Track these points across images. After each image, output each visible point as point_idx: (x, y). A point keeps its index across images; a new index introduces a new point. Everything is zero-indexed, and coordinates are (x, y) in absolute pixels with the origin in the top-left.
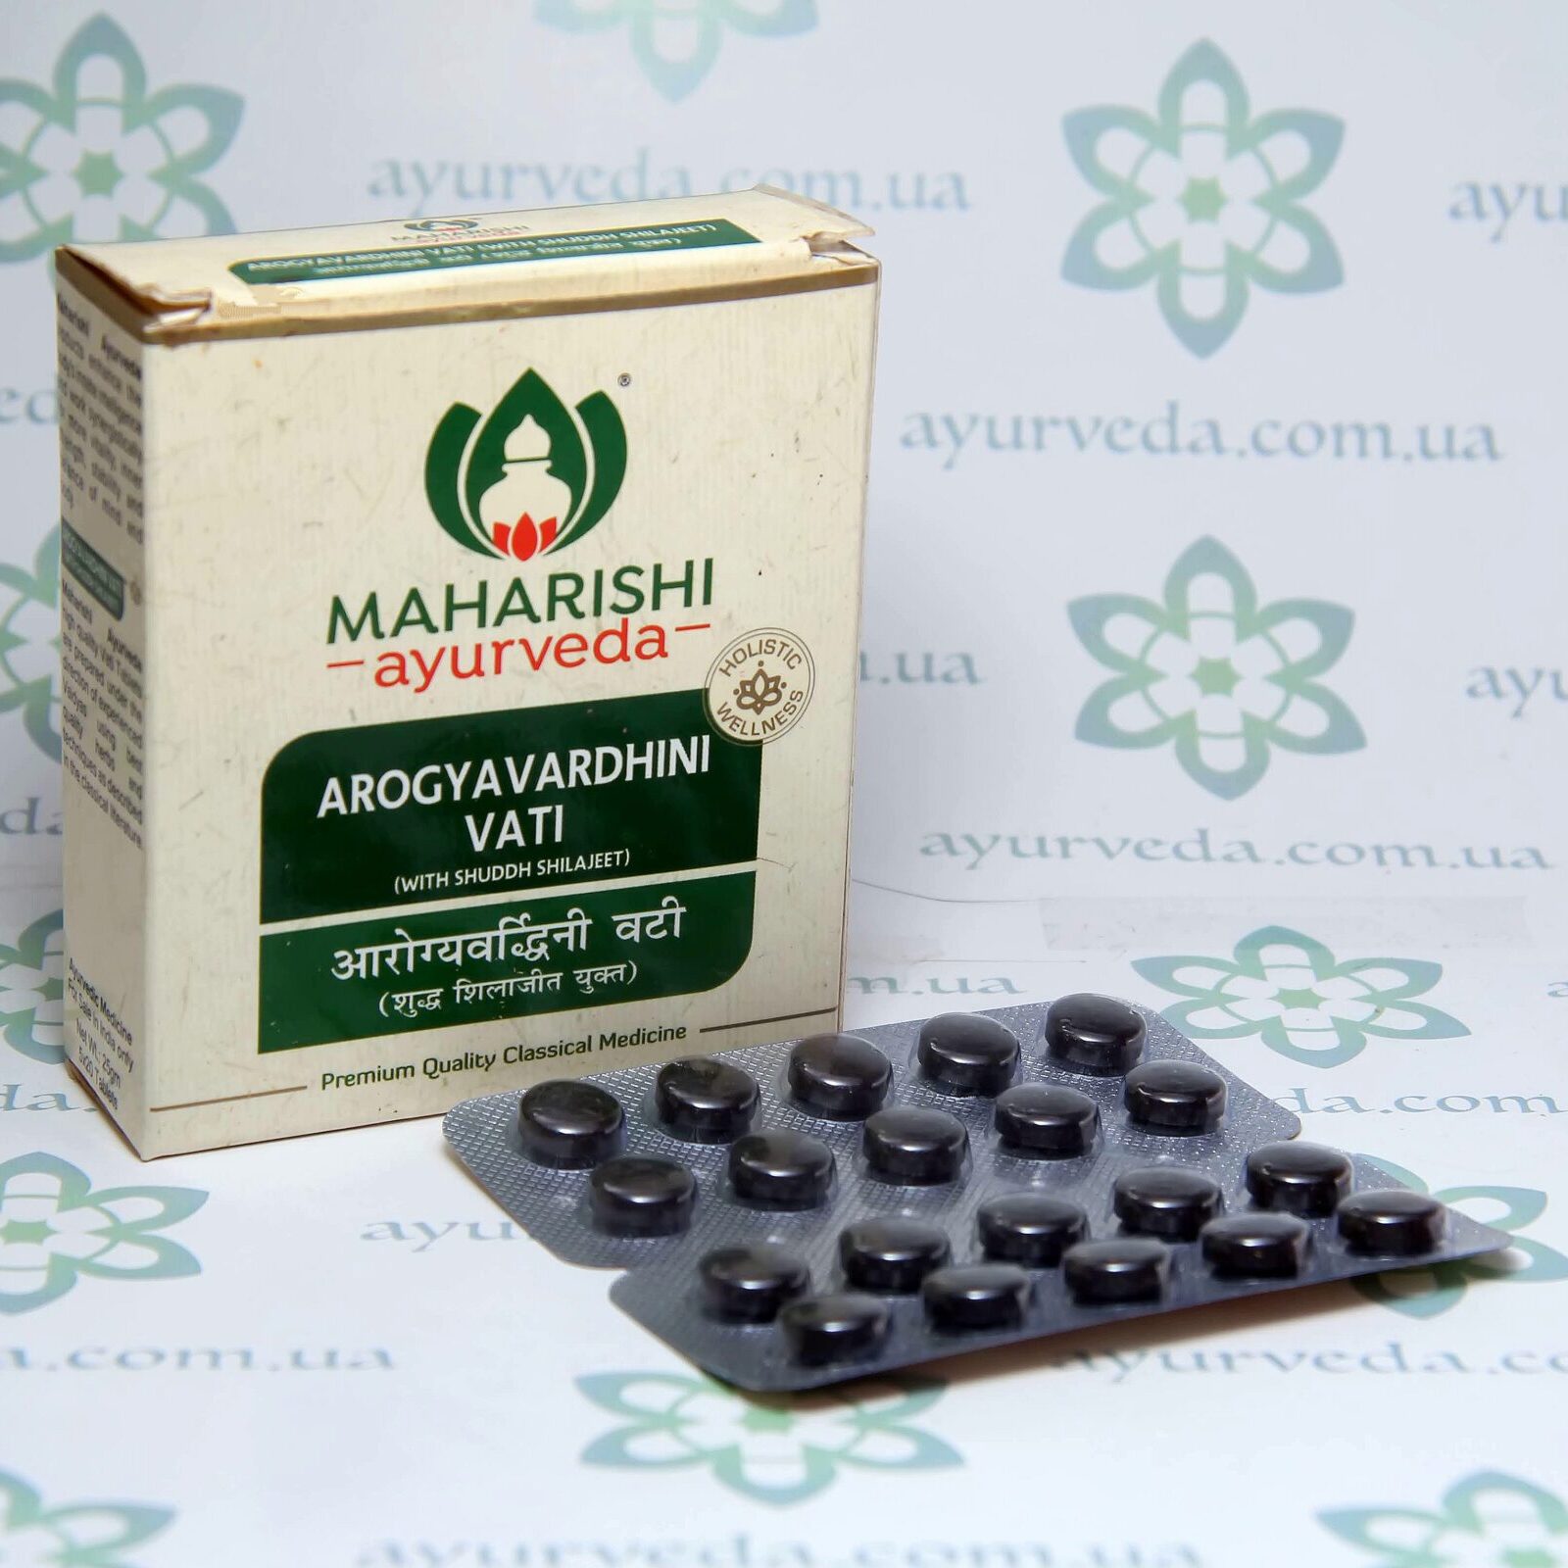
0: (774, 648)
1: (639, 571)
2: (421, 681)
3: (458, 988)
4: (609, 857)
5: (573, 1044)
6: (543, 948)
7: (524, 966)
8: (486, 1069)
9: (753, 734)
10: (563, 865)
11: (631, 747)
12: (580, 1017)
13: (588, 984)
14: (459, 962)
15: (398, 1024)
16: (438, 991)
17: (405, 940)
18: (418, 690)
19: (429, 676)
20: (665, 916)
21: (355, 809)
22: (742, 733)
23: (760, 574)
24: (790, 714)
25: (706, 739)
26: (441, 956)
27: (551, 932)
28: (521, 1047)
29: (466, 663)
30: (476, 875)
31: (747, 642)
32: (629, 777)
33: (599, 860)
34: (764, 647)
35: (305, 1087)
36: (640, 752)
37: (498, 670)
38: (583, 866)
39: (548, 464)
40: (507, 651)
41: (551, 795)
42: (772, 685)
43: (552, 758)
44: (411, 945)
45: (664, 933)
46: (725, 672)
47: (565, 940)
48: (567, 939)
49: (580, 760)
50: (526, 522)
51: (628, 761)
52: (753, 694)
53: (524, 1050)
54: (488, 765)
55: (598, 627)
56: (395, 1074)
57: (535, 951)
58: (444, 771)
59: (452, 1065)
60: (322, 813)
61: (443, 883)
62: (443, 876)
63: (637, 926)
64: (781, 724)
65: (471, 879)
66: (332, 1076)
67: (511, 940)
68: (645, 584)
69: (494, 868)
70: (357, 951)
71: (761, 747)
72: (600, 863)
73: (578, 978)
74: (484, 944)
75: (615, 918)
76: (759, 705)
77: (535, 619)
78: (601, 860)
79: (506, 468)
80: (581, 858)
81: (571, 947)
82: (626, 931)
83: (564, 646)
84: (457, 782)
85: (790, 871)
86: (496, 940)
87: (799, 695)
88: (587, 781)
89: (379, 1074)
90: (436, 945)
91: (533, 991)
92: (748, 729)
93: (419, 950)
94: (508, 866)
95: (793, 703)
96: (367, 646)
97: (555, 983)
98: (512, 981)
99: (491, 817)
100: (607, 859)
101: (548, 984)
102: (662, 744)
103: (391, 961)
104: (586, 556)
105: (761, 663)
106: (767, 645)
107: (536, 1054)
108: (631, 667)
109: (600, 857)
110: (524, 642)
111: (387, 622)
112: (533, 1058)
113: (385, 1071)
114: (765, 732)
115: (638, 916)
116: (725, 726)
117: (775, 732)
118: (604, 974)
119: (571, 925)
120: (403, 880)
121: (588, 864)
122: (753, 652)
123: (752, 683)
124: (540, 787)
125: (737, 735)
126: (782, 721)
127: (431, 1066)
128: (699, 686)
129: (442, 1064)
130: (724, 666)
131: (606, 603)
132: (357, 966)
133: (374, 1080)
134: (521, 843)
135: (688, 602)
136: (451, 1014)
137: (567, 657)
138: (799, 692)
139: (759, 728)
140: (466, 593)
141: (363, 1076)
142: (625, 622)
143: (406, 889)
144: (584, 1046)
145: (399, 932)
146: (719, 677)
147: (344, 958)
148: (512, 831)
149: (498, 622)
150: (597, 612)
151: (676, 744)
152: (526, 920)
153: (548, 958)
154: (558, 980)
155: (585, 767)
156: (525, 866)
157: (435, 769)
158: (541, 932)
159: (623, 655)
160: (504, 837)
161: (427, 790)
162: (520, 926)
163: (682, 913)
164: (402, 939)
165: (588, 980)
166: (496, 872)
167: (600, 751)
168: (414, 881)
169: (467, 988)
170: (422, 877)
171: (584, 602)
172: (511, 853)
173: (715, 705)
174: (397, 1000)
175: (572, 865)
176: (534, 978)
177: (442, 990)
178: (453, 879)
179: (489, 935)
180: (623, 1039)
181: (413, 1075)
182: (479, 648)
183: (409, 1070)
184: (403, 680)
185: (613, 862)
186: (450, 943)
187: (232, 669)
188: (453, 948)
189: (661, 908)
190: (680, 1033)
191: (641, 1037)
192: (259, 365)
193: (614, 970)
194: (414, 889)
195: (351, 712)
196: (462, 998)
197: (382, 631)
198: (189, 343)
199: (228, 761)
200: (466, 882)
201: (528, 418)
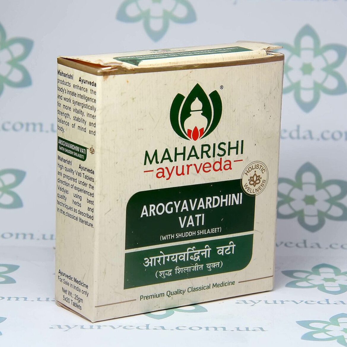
0: (258, 167)
1: (224, 144)
2: (168, 176)
3: (176, 269)
5: (205, 287)
6: (198, 257)
7: (193, 263)
8: (183, 294)
9: (253, 193)
10: (204, 232)
11: (222, 196)
12: (207, 278)
14: (176, 262)
15: (160, 280)
16: (171, 270)
17: (163, 255)
18: (167, 179)
19: (170, 175)
20: (230, 247)
21: (150, 215)
22: (250, 192)
23: (255, 145)
24: (262, 187)
25: (241, 194)
26: (172, 260)
27: (201, 252)
29: (180, 172)
30: (181, 235)
31: (252, 165)
32: (221, 205)
33: (214, 230)
34: (256, 167)
35: (136, 300)
36: (224, 198)
37: (188, 173)
38: (209, 232)
39: (202, 112)
40: (190, 167)
41: (201, 211)
42: (258, 178)
43: (201, 200)
44: (164, 256)
45: (230, 253)
46: (246, 174)
47: (204, 255)
48: (205, 254)
49: (209, 200)
50: (196, 128)
51: (221, 201)
52: (253, 181)
53: (193, 288)
54: (185, 202)
55: (214, 161)
56: (159, 296)
57: (196, 258)
58: (173, 203)
59: (174, 293)
60: (142, 216)
61: (173, 237)
62: (173, 235)
63: (223, 251)
64: (260, 190)
66: (143, 296)
67: (190, 255)
68: (226, 147)
69: (186, 233)
70: (150, 258)
71: (255, 196)
73: (207, 266)
74: (183, 256)
75: (217, 248)
76: (255, 184)
79: (191, 113)
80: (209, 230)
81: (206, 257)
82: (220, 252)
83: (205, 166)
84: (177, 207)
85: (262, 234)
86: (186, 254)
87: (265, 181)
88: (210, 207)
90: (171, 256)
91: (196, 270)
92: (252, 191)
93: (166, 258)
94: (190, 232)
95: (263, 183)
96: (154, 166)
97: (201, 268)
98: (190, 267)
99: (185, 218)
100: (215, 230)
102: (230, 195)
104: (211, 139)
105: (255, 172)
107: (196, 290)
108: (222, 172)
110: (195, 165)
111: (160, 159)
112: (195, 291)
113: (156, 295)
114: (256, 192)
115: (223, 247)
116: (246, 190)
117: (258, 192)
118: (215, 265)
119: (206, 250)
120: (162, 236)
121: (210, 232)
122: (253, 168)
123: (253, 177)
124: (198, 208)
125: (249, 193)
127: (168, 294)
128: (240, 178)
129: (171, 292)
130: (246, 172)
131: (216, 154)
132: (150, 263)
133: (154, 298)
134: (193, 225)
135: (237, 153)
136: (175, 277)
137: (206, 169)
140: (180, 150)
141: (151, 296)
142: (221, 159)
143: (163, 239)
144: (208, 287)
145: (161, 252)
147: (147, 260)
148: (191, 223)
149: (188, 159)
150: (214, 156)
151: (234, 196)
152: (194, 248)
153: (200, 260)
154: (202, 267)
155: (210, 202)
156: (194, 232)
157: (171, 203)
158: (198, 252)
159: (220, 169)
161: (169, 210)
162: (193, 250)
163: (234, 247)
164: (162, 254)
165: (210, 267)
167: (214, 197)
168: (165, 237)
169: (178, 269)
170: (167, 236)
171: (211, 153)
172: (191, 228)
173: (243, 184)
174: (160, 273)
175: (206, 232)
176: (196, 266)
177: (172, 270)
178: (175, 236)
179: (184, 253)
180: (219, 285)
181: (164, 296)
182: (183, 166)
183: (163, 294)
184: (163, 176)
185: (217, 231)
186: (174, 256)
187: (119, 173)
188: (175, 257)
189: (229, 245)
190: (233, 283)
191: (223, 284)
192: (128, 82)
193: (217, 264)
194: (165, 239)
195: (150, 186)
196: (177, 272)
197: (158, 161)
198: (109, 75)
199: (118, 200)
200: (179, 237)
201: (197, 98)
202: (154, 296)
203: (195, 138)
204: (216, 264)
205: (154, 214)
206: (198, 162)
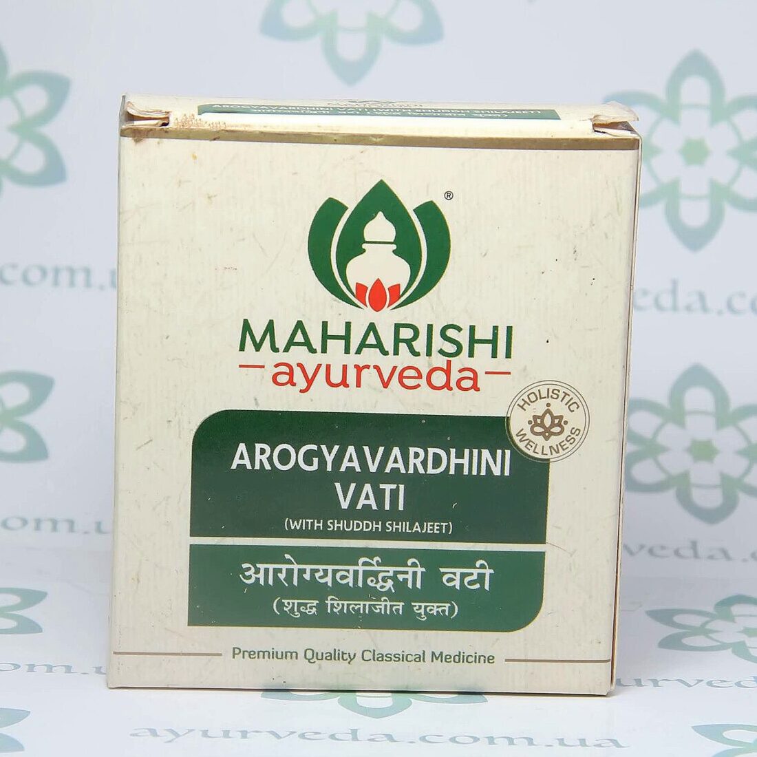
0: (558, 396)
1: (459, 329)
2: (304, 385)
3: (329, 602)
4: (437, 526)
5: (411, 655)
6: (390, 584)
7: (376, 595)
8: (349, 663)
9: (543, 454)
10: (403, 527)
11: (453, 451)
12: (416, 637)
13: (423, 613)
14: (330, 584)
15: (286, 621)
17: (292, 563)
18: (302, 391)
19: (310, 382)
20: (479, 574)
21: (257, 467)
22: (534, 452)
23: (548, 342)
24: (571, 444)
25: (508, 452)
26: (317, 578)
27: (396, 573)
28: (374, 651)
29: (336, 377)
30: (342, 525)
31: (539, 388)
32: (452, 472)
34: (551, 394)
35: (221, 655)
36: (460, 455)
37: (358, 385)
38: (419, 530)
39: (394, 247)
40: (365, 372)
41: (395, 476)
42: (556, 421)
43: (396, 451)
44: (296, 567)
45: (477, 586)
46: (522, 407)
47: (406, 580)
48: (407, 579)
49: (417, 455)
50: (378, 284)
51: (451, 461)
52: (542, 425)
53: (376, 654)
54: (351, 450)
55: (430, 365)
56: (284, 655)
57: (384, 584)
58: (319, 448)
59: (325, 656)
60: (234, 466)
61: (318, 527)
62: (319, 522)
63: (458, 578)
64: (564, 450)
65: (339, 527)
66: (240, 649)
67: (367, 574)
68: (462, 337)
69: (355, 522)
70: (258, 565)
71: (549, 464)
72: (431, 530)
73: (415, 608)
74: (348, 574)
75: (442, 570)
76: (547, 434)
77: (385, 353)
78: (431, 528)
79: (364, 246)
80: (417, 524)
81: (410, 585)
82: (450, 580)
83: (405, 374)
84: (329, 459)
85: (571, 556)
86: (356, 573)
87: (578, 431)
88: (421, 470)
89: (273, 654)
90: (314, 569)
91: (383, 612)
92: (539, 450)
93: (301, 572)
94: (365, 522)
95: (572, 436)
96: (267, 356)
97: (399, 609)
98: (367, 603)
99: (353, 486)
100: (436, 528)
101: (394, 610)
102: (475, 452)
103: (282, 576)
104: (421, 313)
105: (548, 405)
106: (553, 392)
107: (385, 658)
108: (453, 394)
109: (431, 526)
110: (376, 367)
111: (281, 341)
112: (382, 660)
113: (277, 653)
114: (552, 454)
115: (458, 571)
116: (522, 446)
117: (558, 455)
118: (435, 608)
119: (411, 570)
120: (290, 520)
121: (422, 529)
122: (543, 396)
123: (542, 418)
124: (388, 470)
125: (530, 453)
126: (564, 447)
127: (309, 654)
128: (503, 415)
129: (317, 653)
130: (522, 403)
131: (435, 348)
132: (258, 576)
133: (269, 658)
134: (374, 507)
135: (494, 355)
136: (324, 620)
137: (407, 382)
138: (577, 429)
139: (547, 450)
140: (336, 329)
141: (261, 653)
142: (449, 363)
143: (293, 528)
144: (420, 657)
145: (287, 556)
146: (517, 410)
147: (249, 569)
148: (367, 498)
149: (358, 352)
150: (429, 353)
151: (486, 453)
152: (377, 561)
153: (393, 591)
154: (401, 608)
155: (419, 460)
156: (377, 524)
157: (315, 447)
158: (388, 571)
159: (447, 386)
160: (362, 502)
161: (308, 461)
162: (374, 565)
163: (490, 574)
164: (289, 562)
165: (422, 611)
166: (356, 525)
167: (431, 451)
168: (298, 523)
169: (335, 603)
170: (304, 521)
171: (420, 345)
172: (367, 513)
173: (514, 431)
174: (286, 604)
175: (411, 528)
176: (383, 604)
177: (317, 602)
178: (325, 525)
179: (352, 568)
180: (448, 657)
181: (297, 658)
182: (345, 367)
183: (294, 654)
184: (292, 383)
185: (440, 530)
186: (323, 570)
187: (173, 360)
188: (325, 574)
189: (476, 568)
190: (490, 659)
191: (460, 658)
192: (195, 157)
193: (441, 606)
194: (298, 528)
195: (256, 399)
196: (332, 610)
197: (277, 347)
198: (148, 138)
199: (170, 421)
200: (335, 529)
201: (380, 214)
202: (271, 654)
203: (377, 305)
204: (438, 607)
205: (268, 467)
206: (387, 364)
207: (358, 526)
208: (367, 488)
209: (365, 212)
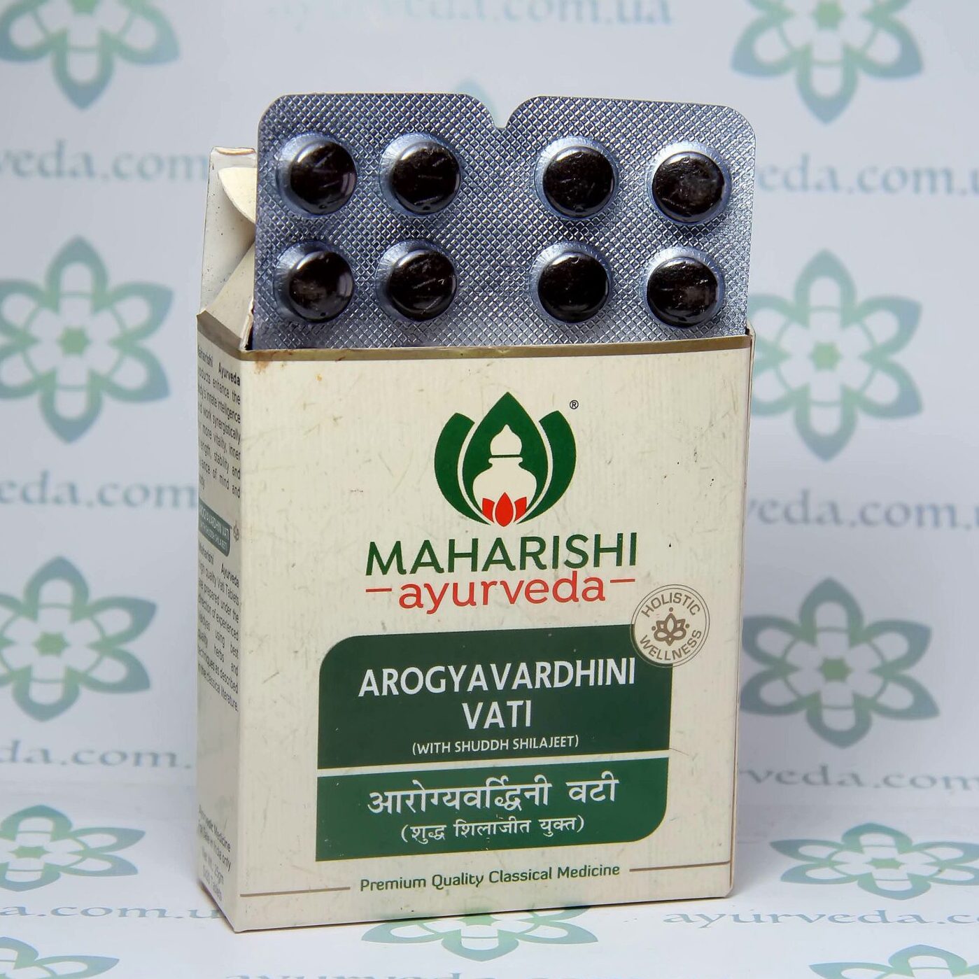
0: (680, 599)
1: (584, 539)
2: (432, 606)
3: (457, 826)
4: (564, 739)
5: (538, 873)
6: (517, 802)
7: (504, 814)
8: (477, 886)
9: (666, 659)
10: (530, 743)
11: (579, 663)
12: (543, 853)
13: (549, 830)
14: (458, 807)
15: (414, 848)
16: (443, 827)
17: (420, 789)
18: (429, 612)
19: (437, 602)
20: (604, 786)
21: (385, 693)
22: (658, 657)
23: (670, 546)
24: (692, 647)
25: (632, 660)
26: (445, 802)
27: (523, 791)
28: (502, 872)
29: (463, 596)
30: (469, 746)
31: (662, 593)
32: (578, 684)
33: (557, 741)
34: (673, 598)
35: (349, 888)
36: (586, 666)
37: (485, 602)
38: (546, 745)
39: (520, 460)
40: (492, 588)
41: (522, 692)
42: (679, 625)
43: (523, 667)
44: (424, 792)
45: (603, 797)
46: (646, 614)
47: (533, 797)
48: (534, 796)
49: (543, 670)
50: (505, 498)
51: (577, 673)
52: (665, 630)
53: (503, 874)
54: (478, 669)
55: (556, 576)
56: (412, 884)
57: (512, 803)
58: (447, 669)
59: (452, 881)
60: (361, 694)
61: (446, 750)
62: (446, 745)
63: (584, 791)
64: (686, 653)
65: (466, 749)
66: (368, 882)
67: (494, 794)
68: (589, 548)
69: (483, 742)
70: (386, 794)
71: (672, 669)
72: (557, 744)
73: (542, 825)
74: (475, 796)
75: (569, 784)
76: (670, 639)
77: (512, 568)
78: (558, 742)
79: (491, 460)
80: (544, 739)
81: (537, 802)
82: (576, 794)
83: (532, 588)
84: (457, 679)
85: (693, 759)
86: (483, 793)
87: (699, 634)
88: (548, 685)
89: (401, 883)
90: (442, 793)
91: (510, 832)
92: (662, 655)
93: (430, 796)
94: (492, 741)
95: (694, 639)
96: (394, 579)
97: (526, 827)
98: (495, 824)
99: (480, 705)
100: (562, 741)
101: (521, 828)
102: (601, 662)
103: (410, 803)
104: (547, 525)
105: (671, 609)
106: (675, 597)
107: (512, 878)
108: (579, 606)
109: (557, 740)
110: (504, 583)
111: (408, 563)
112: (510, 880)
113: (405, 881)
114: (674, 658)
115: (584, 784)
116: (646, 652)
117: (681, 659)
118: (561, 823)
119: (537, 787)
120: (418, 745)
121: (549, 744)
122: (665, 601)
123: (665, 623)
124: (515, 687)
125: (654, 659)
126: (686, 651)
127: (437, 881)
128: (627, 622)
129: (445, 879)
130: (645, 609)
131: (561, 560)
132: (386, 804)
133: (397, 887)
134: (502, 725)
135: (619, 563)
136: (454, 844)
137: (534, 596)
138: (698, 632)
139: (670, 655)
140: (463, 546)
141: (389, 884)
142: (575, 574)
143: (420, 752)
144: (546, 875)
145: (415, 782)
146: (641, 617)
147: (377, 798)
148: (495, 716)
149: (485, 568)
150: (555, 566)
151: (611, 663)
152: (505, 781)
153: (521, 809)
154: (528, 826)
155: (546, 674)
156: (504, 742)
157: (442, 669)
158: (516, 790)
159: (574, 597)
160: (489, 720)
161: (436, 683)
162: (501, 785)
163: (616, 784)
164: (417, 788)
165: (549, 827)
167: (558, 664)
168: (426, 747)
169: (463, 826)
170: (432, 744)
171: (546, 558)
172: (494, 732)
173: (638, 637)
174: (414, 831)
175: (538, 744)
176: (511, 823)
177: (445, 826)
178: (453, 747)
179: (479, 789)
180: (574, 872)
181: (425, 885)
182: (472, 585)
183: (422, 882)
184: (419, 604)
185: (567, 743)
186: (451, 793)
187: (299, 588)
188: (453, 797)
189: (601, 779)
190: (615, 871)
191: (587, 872)
192: (320, 379)
193: (568, 821)
194: (426, 752)
195: (383, 624)
196: (460, 833)
197: (404, 569)
198: (272, 361)
199: (296, 652)
200: (463, 750)
201: (507, 428)
202: (399, 884)
203: (504, 520)
204: (565, 822)
205: (395, 692)
206: (513, 579)
207: (485, 745)
208: (495, 706)
209: (491, 426)
